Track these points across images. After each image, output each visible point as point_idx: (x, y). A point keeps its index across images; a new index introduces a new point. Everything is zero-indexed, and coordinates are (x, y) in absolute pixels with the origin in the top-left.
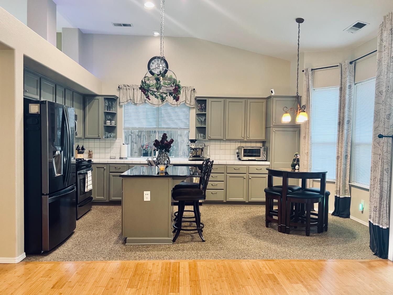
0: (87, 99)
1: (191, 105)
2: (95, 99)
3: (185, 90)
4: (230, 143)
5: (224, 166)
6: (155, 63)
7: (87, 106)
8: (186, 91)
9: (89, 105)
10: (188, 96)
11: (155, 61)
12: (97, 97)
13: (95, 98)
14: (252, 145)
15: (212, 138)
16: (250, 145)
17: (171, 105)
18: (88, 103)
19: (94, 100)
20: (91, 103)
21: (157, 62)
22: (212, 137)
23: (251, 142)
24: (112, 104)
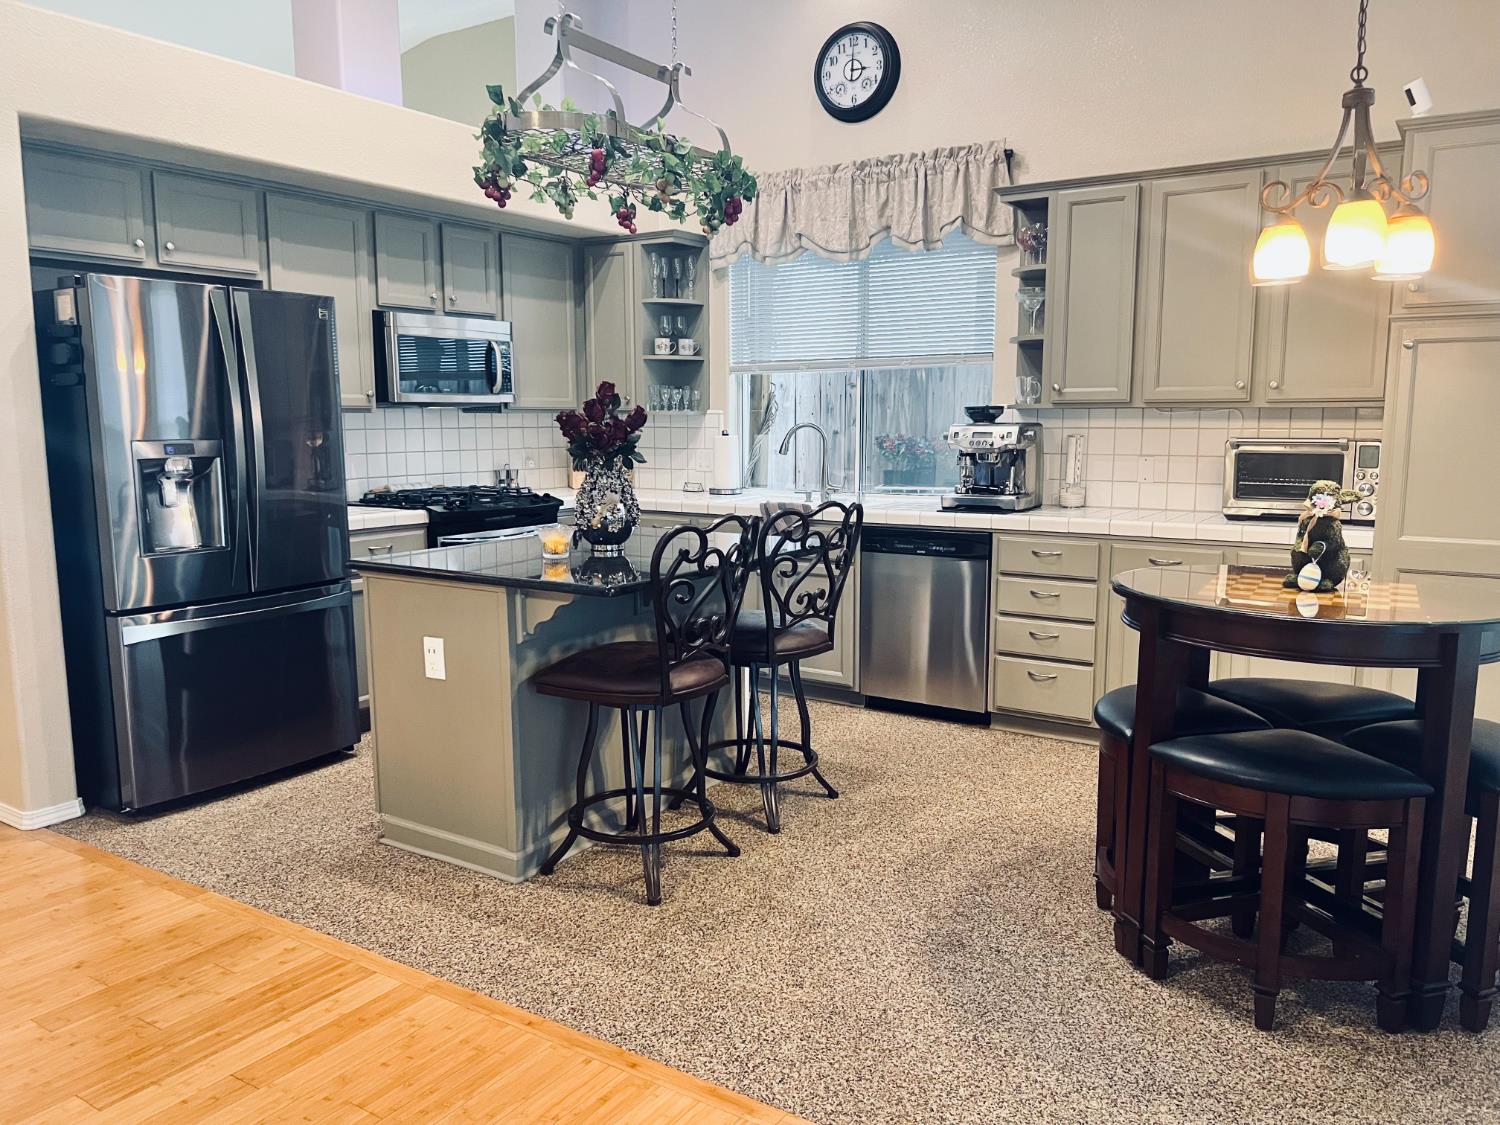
0: (591, 259)
1: (996, 233)
2: (613, 255)
3: (967, 162)
4: (1195, 424)
5: (1095, 543)
6: (843, 59)
7: (589, 285)
8: (972, 169)
9: (597, 280)
10: (978, 190)
11: (842, 50)
12: (619, 244)
13: (611, 252)
14: (1295, 433)
15: (1067, 398)
16: (1285, 433)
17: (904, 244)
18: (591, 271)
19: (610, 258)
20: (601, 274)
21: (849, 50)
22: (1072, 392)
23: (1290, 411)
24: (684, 270)
